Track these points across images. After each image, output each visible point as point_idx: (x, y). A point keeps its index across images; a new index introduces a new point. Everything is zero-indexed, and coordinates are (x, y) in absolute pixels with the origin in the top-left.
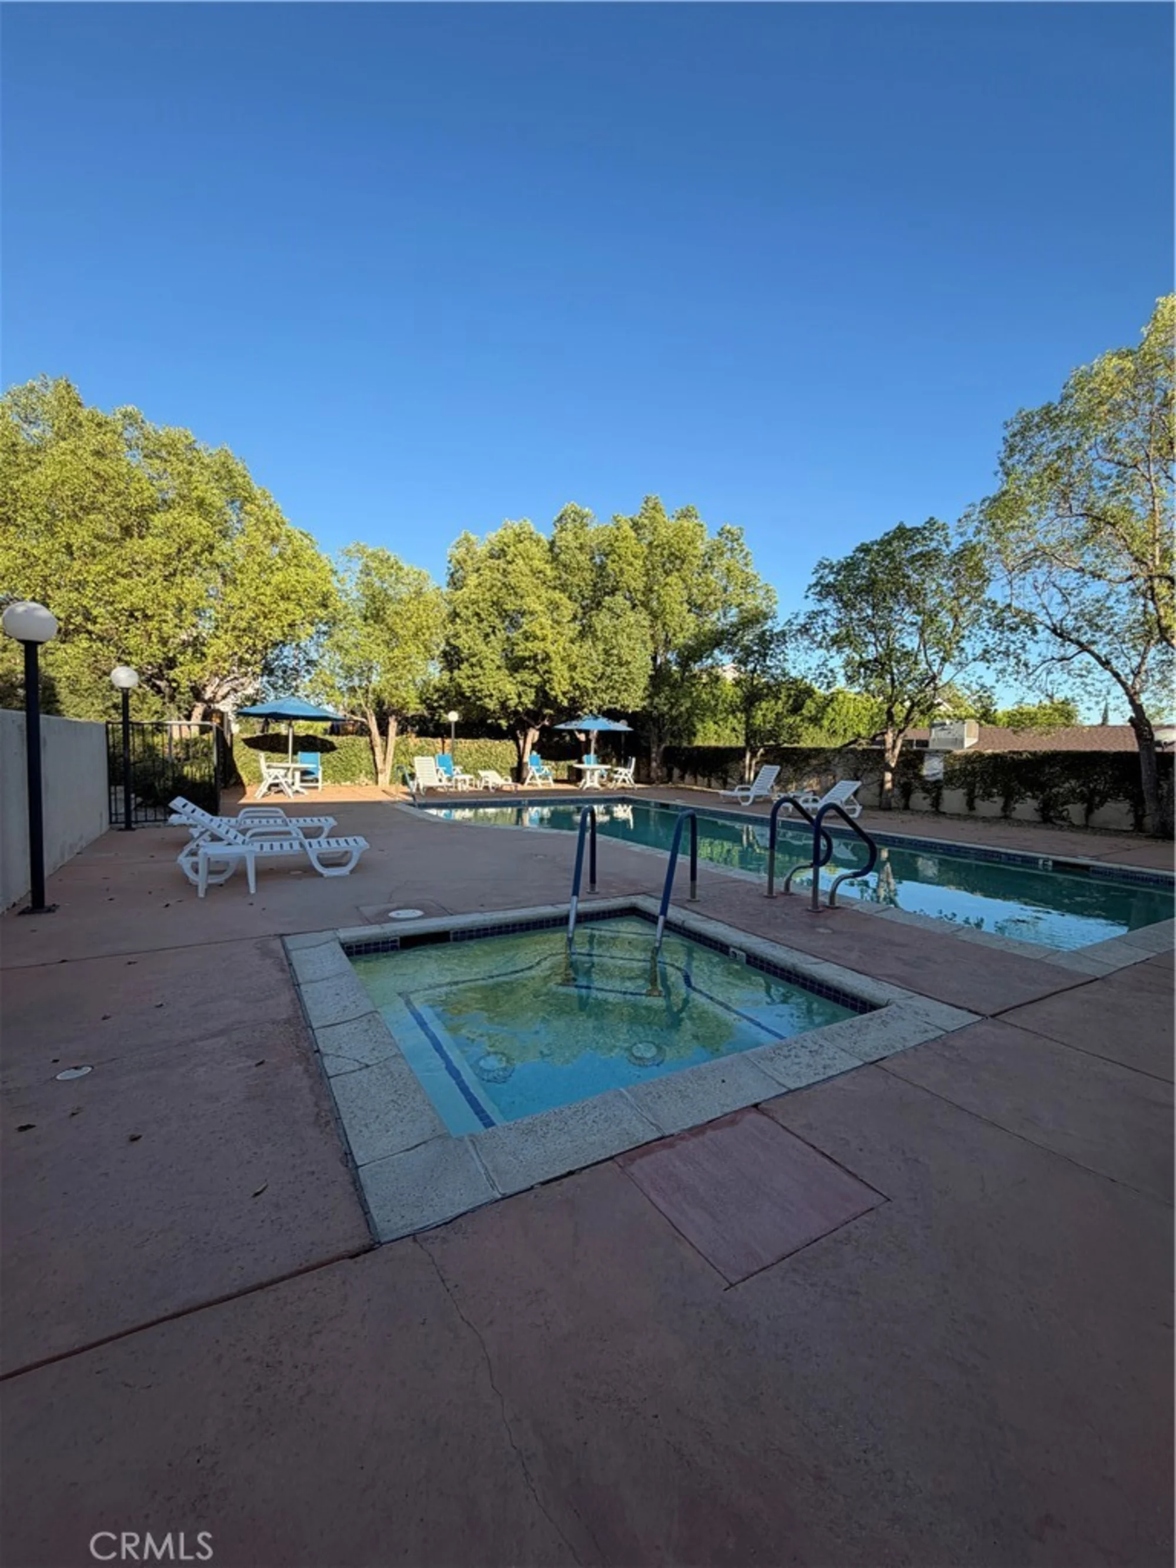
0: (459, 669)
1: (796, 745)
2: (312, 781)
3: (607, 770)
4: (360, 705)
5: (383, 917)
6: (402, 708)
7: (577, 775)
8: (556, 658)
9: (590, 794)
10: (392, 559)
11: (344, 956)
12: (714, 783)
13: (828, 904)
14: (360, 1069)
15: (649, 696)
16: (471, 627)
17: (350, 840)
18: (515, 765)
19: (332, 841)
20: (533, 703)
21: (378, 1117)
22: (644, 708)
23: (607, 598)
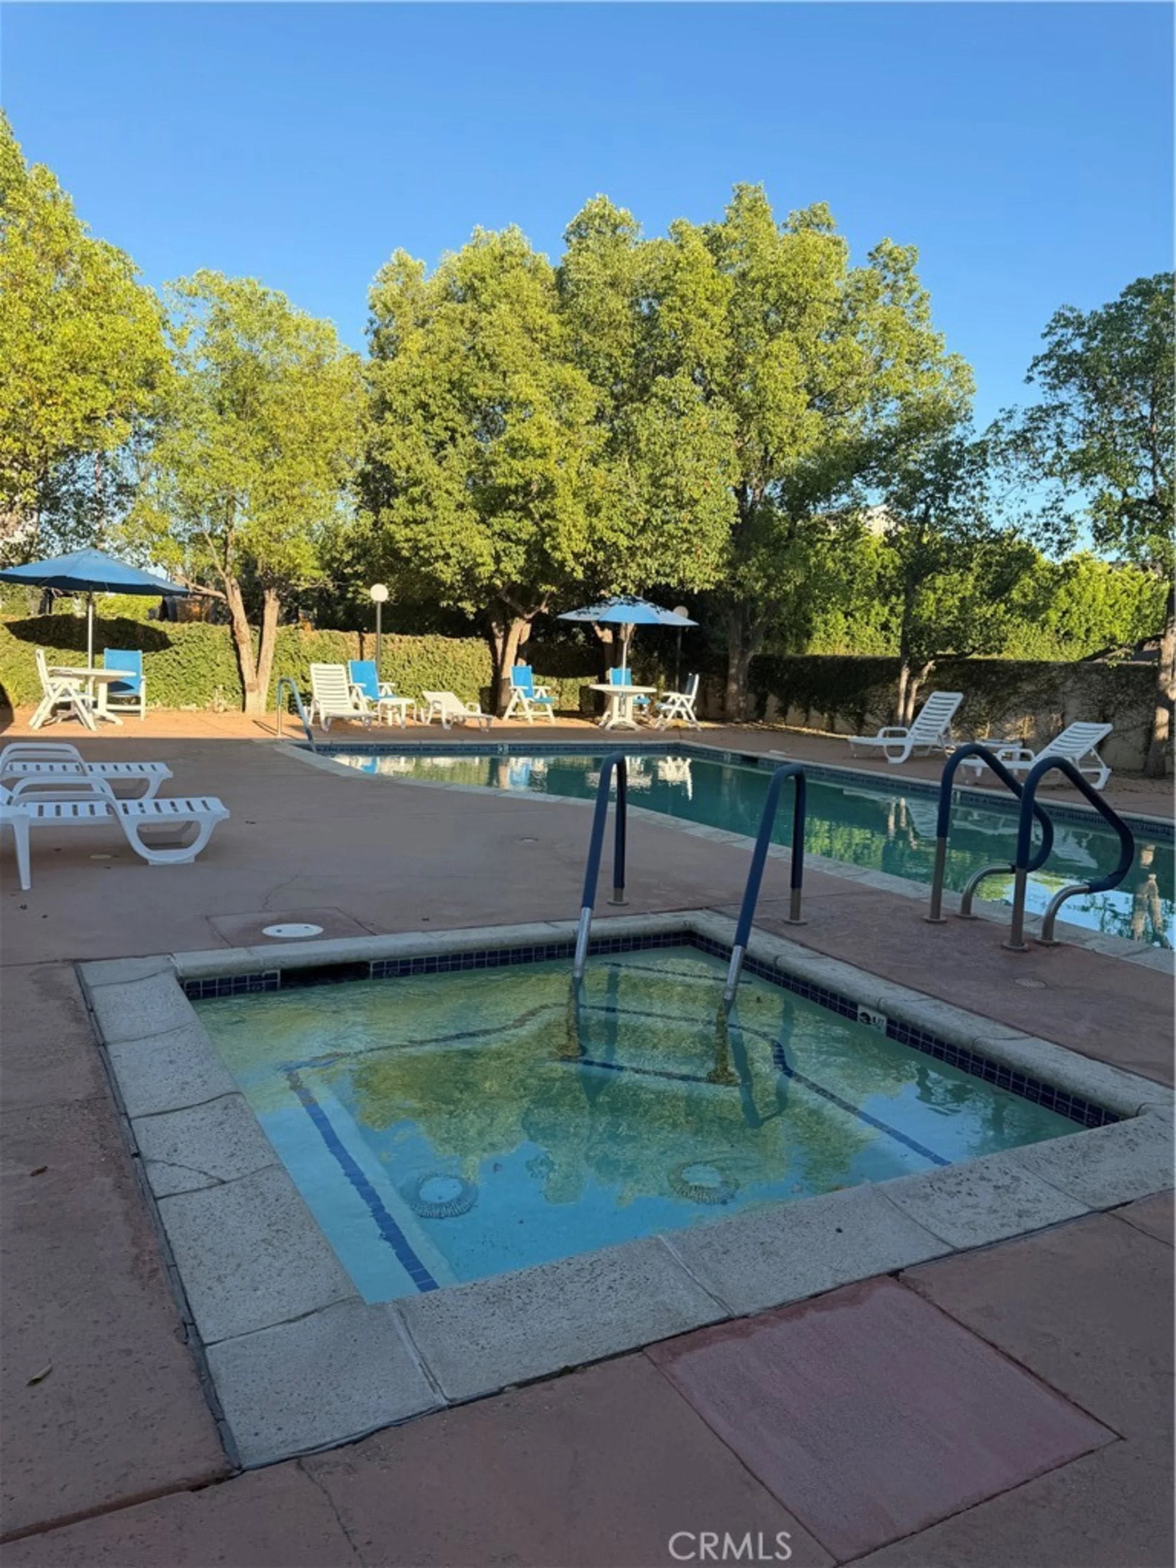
0: (391, 507)
1: (995, 656)
2: (129, 702)
3: (648, 695)
4: (213, 567)
5: (253, 935)
6: (288, 576)
7: (597, 704)
8: (563, 490)
9: (617, 736)
10: (271, 299)
11: (183, 999)
12: (840, 722)
13: (1039, 938)
14: (210, 1188)
15: (730, 564)
16: (413, 428)
17: (196, 802)
18: (488, 683)
19: (164, 803)
20: (521, 572)
21: (239, 1265)
22: (719, 584)
23: (660, 378)
